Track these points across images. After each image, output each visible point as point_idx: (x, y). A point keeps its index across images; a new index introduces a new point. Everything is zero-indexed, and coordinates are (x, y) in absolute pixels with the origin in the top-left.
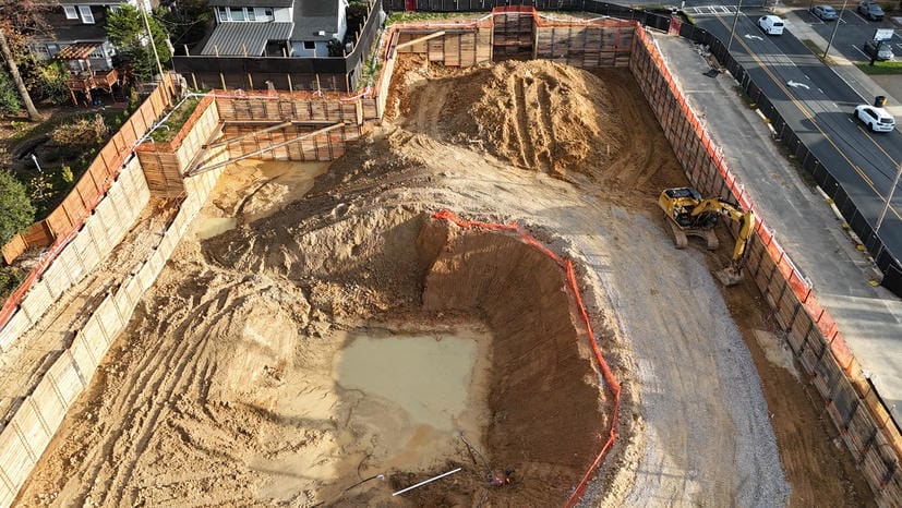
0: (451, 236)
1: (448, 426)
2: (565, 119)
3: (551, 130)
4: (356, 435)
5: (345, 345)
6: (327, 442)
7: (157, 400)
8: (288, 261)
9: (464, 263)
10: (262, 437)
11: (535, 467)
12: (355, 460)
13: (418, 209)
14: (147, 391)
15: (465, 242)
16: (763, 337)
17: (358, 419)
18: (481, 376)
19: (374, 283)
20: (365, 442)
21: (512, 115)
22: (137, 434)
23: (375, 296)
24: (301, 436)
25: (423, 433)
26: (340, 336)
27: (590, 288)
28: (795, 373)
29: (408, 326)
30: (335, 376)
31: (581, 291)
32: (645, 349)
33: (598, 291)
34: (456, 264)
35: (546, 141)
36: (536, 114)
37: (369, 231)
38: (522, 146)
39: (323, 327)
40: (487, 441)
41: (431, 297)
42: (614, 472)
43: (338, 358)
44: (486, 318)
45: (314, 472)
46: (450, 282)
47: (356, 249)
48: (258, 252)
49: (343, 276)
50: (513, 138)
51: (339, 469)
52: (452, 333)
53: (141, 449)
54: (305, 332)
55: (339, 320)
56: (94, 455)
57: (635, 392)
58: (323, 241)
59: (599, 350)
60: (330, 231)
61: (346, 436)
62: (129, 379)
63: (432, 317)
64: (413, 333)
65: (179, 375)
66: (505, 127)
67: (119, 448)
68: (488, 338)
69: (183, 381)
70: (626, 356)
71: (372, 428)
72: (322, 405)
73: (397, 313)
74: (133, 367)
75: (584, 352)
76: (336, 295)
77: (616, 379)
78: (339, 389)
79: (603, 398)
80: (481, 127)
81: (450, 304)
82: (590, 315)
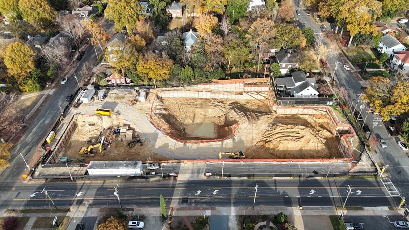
2: (280, 141)
3: (275, 139)
6: (191, 122)
12: (188, 125)
21: (277, 131)
27: (215, 142)
34: (226, 129)
38: (269, 135)
49: (226, 118)
50: (271, 133)
51: (187, 123)
61: (192, 124)
76: (222, 118)
81: (220, 131)
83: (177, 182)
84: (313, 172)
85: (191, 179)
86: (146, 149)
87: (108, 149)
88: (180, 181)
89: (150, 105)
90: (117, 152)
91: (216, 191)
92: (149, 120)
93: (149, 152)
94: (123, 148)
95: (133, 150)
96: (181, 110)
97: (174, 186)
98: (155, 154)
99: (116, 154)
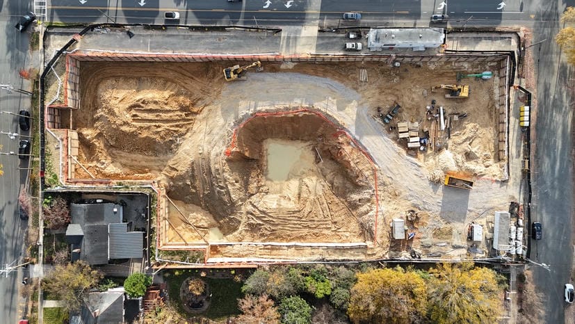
0: (238, 150)
1: (300, 151)
2: (166, 104)
3: (173, 111)
4: (304, 173)
5: (271, 180)
6: (306, 180)
7: (299, 222)
8: (240, 203)
9: (246, 146)
10: (306, 196)
11: (319, 131)
12: (311, 173)
13: (224, 162)
14: (297, 226)
15: (240, 145)
16: (283, 67)
17: (299, 173)
18: (284, 142)
19: (248, 175)
20: (306, 171)
21: (166, 126)
22: (309, 223)
23: (253, 174)
24: (305, 187)
25: (302, 157)
26: (269, 183)
27: (266, 110)
28: (296, 64)
29: (265, 163)
30: (283, 182)
31: (267, 112)
32: (291, 100)
33: (268, 108)
34: (247, 149)
35: (179, 113)
36: (164, 116)
37: (231, 178)
38: (181, 123)
39: (264, 188)
40: (306, 141)
41: (256, 157)
42: (327, 114)
43: (277, 182)
44: (262, 141)
45: (314, 181)
46: (251, 150)
47: (237, 182)
48: (236, 214)
49: (246, 184)
50: (177, 126)
51: (313, 176)
52: (267, 150)
53: (314, 221)
54: (267, 193)
55: (263, 184)
56: (315, 231)
57: (306, 105)
58: (234, 193)
59: (291, 111)
60: (231, 191)
61: (304, 176)
62: (293, 232)
63: (261, 156)
64: (267, 161)
65: (290, 220)
66: (171, 129)
67: (314, 226)
68: (269, 140)
69: (294, 218)
70: (293, 105)
71: (302, 169)
72: (294, 184)
73: (260, 167)
74: (289, 233)
75: (291, 115)
76: (253, 187)
77: (300, 109)
78: (288, 179)
79: (307, 113)
80: (171, 139)
81: (258, 151)
82: (277, 111)
83: (318, 22)
84: (133, 35)
85: (299, 27)
86: (370, 100)
87: (429, 103)
88: (314, 25)
89: (382, 208)
90: (414, 96)
91: (267, 7)
92: (377, 167)
93: (366, 93)
94: (408, 106)
95: (391, 99)
96: (325, 205)
97: (322, 15)
98: (356, 89)
99: (414, 92)
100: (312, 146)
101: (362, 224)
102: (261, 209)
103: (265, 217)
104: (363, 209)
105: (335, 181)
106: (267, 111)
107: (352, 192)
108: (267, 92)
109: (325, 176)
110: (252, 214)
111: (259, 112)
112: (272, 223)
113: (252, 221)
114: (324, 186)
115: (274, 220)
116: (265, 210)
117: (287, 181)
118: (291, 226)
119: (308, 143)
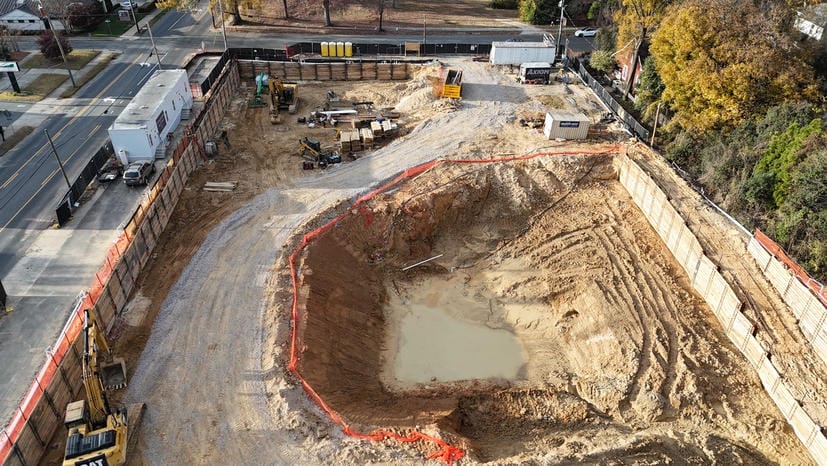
0: (434, 427)
4: (480, 295)
5: (524, 368)
6: (499, 289)
7: (630, 279)
10: (544, 285)
11: (355, 255)
12: (475, 282)
14: (643, 282)
22: (621, 262)
24: (519, 291)
27: (278, 344)
29: (468, 386)
30: (520, 339)
34: (423, 414)
45: (498, 274)
51: (483, 278)
53: (609, 255)
56: (636, 250)
57: (279, 261)
62: (667, 290)
63: (444, 394)
67: (624, 253)
69: (624, 291)
73: (482, 395)
74: (673, 298)
78: (510, 329)
86: (283, 177)
87: (302, 125)
90: (285, 139)
92: (440, 159)
100: (398, 283)
101: (578, 182)
102: (632, 366)
103: (656, 354)
104: (542, 181)
105: (486, 236)
106: (284, 342)
107: (506, 203)
108: (214, 347)
109: (479, 256)
110: (664, 392)
111: (281, 361)
112: (665, 334)
113: (690, 388)
114: (507, 255)
115: (653, 331)
116: (631, 354)
117: (513, 332)
118: (649, 294)
119: (391, 290)
